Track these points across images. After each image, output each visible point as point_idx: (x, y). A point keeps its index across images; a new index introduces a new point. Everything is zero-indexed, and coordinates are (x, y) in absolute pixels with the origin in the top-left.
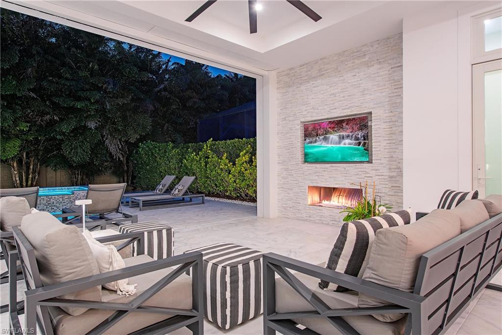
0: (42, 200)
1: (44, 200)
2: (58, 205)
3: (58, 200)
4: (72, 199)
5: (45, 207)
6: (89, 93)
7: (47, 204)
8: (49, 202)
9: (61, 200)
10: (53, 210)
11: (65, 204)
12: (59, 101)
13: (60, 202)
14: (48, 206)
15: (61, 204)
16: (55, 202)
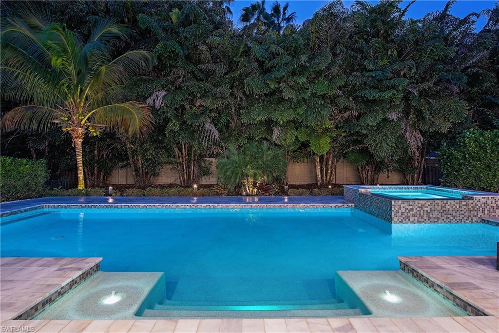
0: (436, 205)
1: (438, 205)
2: (454, 214)
3: (454, 207)
4: (470, 207)
5: (440, 214)
6: (396, 81)
7: (442, 211)
8: (444, 209)
9: (458, 207)
10: (449, 220)
11: (462, 212)
12: (364, 94)
13: (456, 209)
14: (443, 214)
15: (458, 213)
16: (451, 209)
